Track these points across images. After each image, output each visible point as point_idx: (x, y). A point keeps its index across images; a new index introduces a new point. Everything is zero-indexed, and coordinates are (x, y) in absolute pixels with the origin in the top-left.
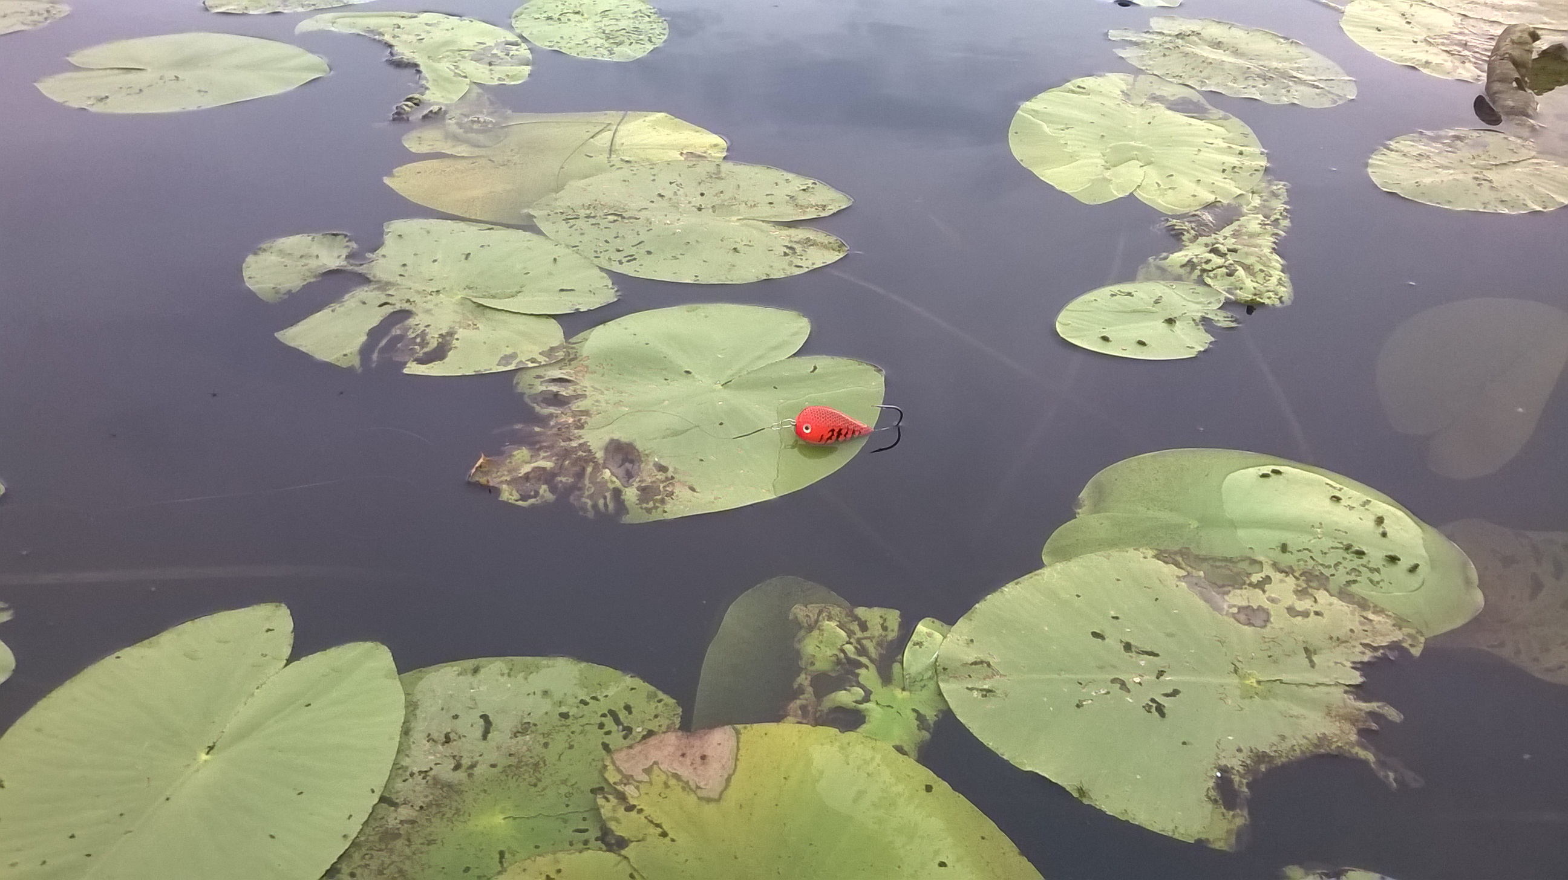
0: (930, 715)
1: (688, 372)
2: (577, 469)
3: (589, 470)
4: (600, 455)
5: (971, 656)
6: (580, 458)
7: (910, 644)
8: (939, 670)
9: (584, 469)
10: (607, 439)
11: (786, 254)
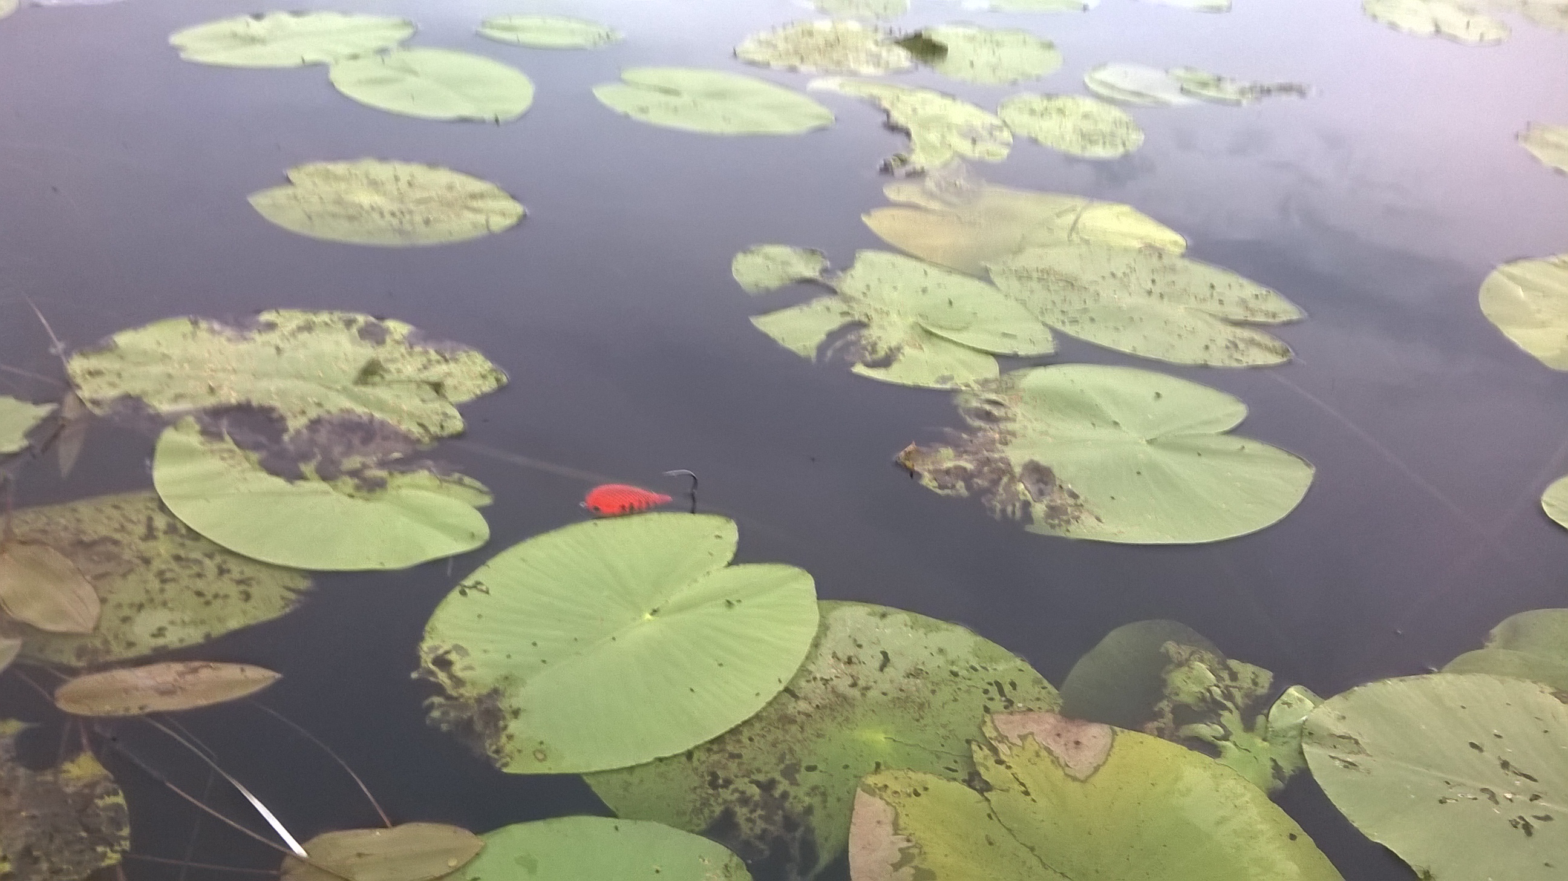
0: (1288, 769)
1: (1116, 423)
2: (995, 476)
3: (1005, 480)
4: (1018, 470)
5: (1340, 729)
6: (1000, 469)
7: (1279, 702)
8: (1306, 732)
9: (1000, 479)
10: (1027, 459)
11: (1227, 347)
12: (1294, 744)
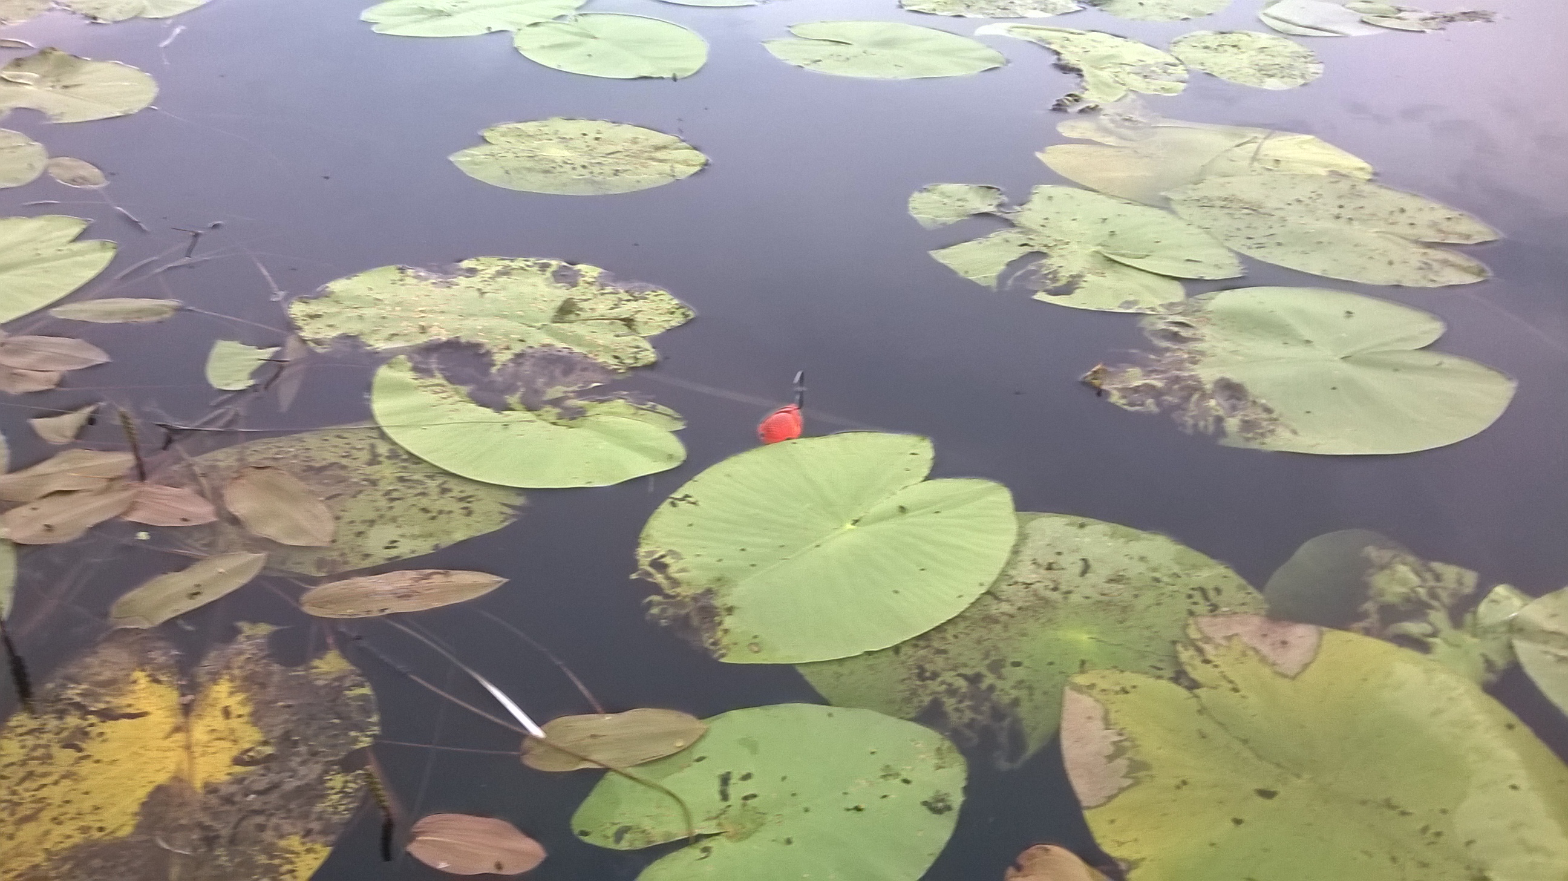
1: (1308, 342)
2: (1185, 393)
3: (1196, 396)
4: (1209, 387)
6: (1188, 387)
8: (1515, 628)
9: (1191, 395)
10: (1218, 376)
11: (1421, 268)
12: (1504, 638)
